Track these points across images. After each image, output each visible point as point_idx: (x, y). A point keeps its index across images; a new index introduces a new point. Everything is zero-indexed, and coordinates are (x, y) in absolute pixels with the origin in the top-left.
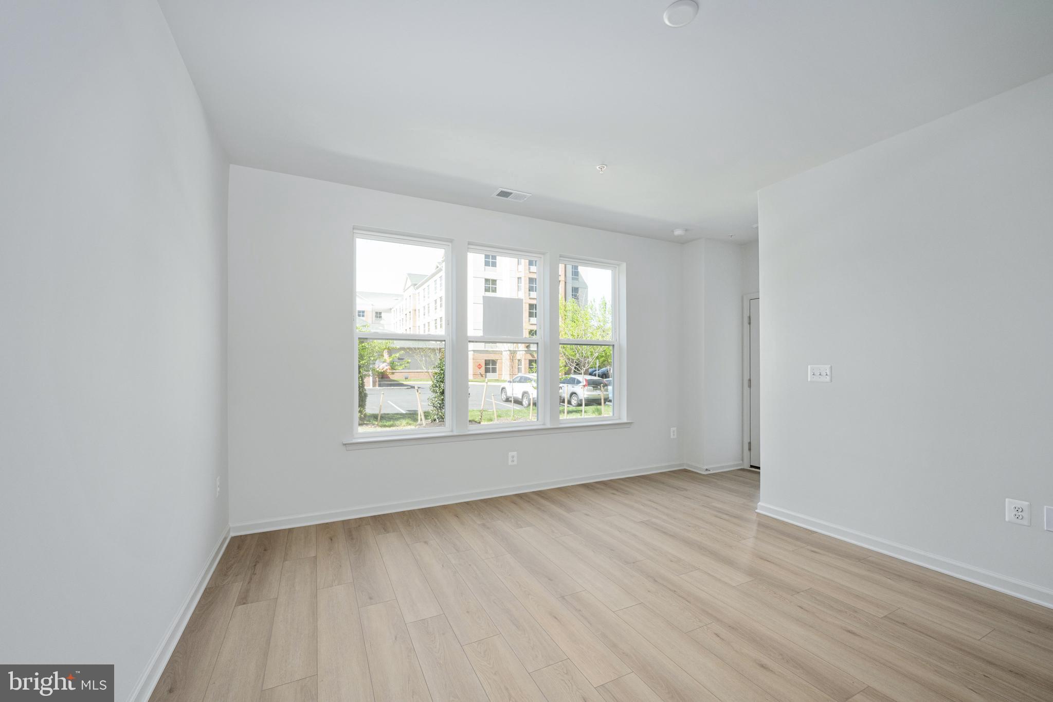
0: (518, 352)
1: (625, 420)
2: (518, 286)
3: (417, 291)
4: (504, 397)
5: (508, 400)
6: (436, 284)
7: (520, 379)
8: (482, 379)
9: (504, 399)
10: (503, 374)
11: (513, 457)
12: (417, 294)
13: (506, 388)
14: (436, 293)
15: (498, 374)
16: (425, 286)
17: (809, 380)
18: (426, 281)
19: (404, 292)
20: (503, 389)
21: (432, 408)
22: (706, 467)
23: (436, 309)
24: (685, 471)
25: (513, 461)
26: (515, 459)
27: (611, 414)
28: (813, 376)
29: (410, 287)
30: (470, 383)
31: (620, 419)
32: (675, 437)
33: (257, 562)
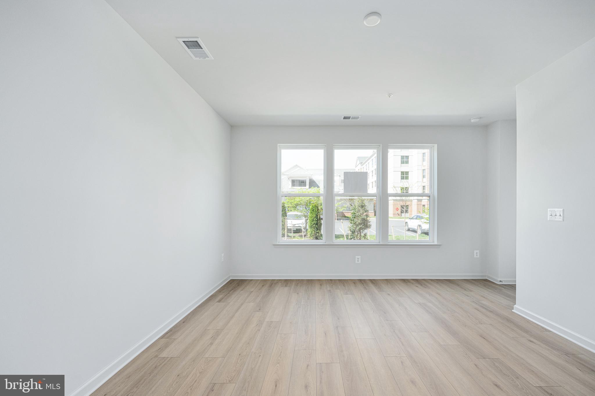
0: (423, 200)
1: (436, 243)
2: (423, 158)
3: (363, 166)
4: (407, 228)
5: (409, 230)
6: (372, 162)
7: (417, 217)
8: (399, 217)
9: (407, 229)
10: (413, 214)
11: (358, 259)
12: (363, 169)
13: (408, 223)
14: (372, 167)
15: (410, 214)
16: (367, 163)
17: (548, 220)
18: (368, 160)
19: (356, 167)
20: (406, 223)
21: (349, 232)
22: (499, 279)
23: (372, 176)
24: (486, 280)
25: (358, 261)
26: (360, 260)
27: (428, 239)
28: (551, 217)
29: (358, 165)
30: (389, 219)
31: (433, 242)
32: (478, 256)
33: (233, 289)
